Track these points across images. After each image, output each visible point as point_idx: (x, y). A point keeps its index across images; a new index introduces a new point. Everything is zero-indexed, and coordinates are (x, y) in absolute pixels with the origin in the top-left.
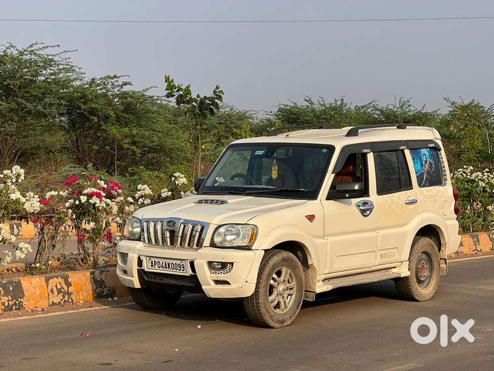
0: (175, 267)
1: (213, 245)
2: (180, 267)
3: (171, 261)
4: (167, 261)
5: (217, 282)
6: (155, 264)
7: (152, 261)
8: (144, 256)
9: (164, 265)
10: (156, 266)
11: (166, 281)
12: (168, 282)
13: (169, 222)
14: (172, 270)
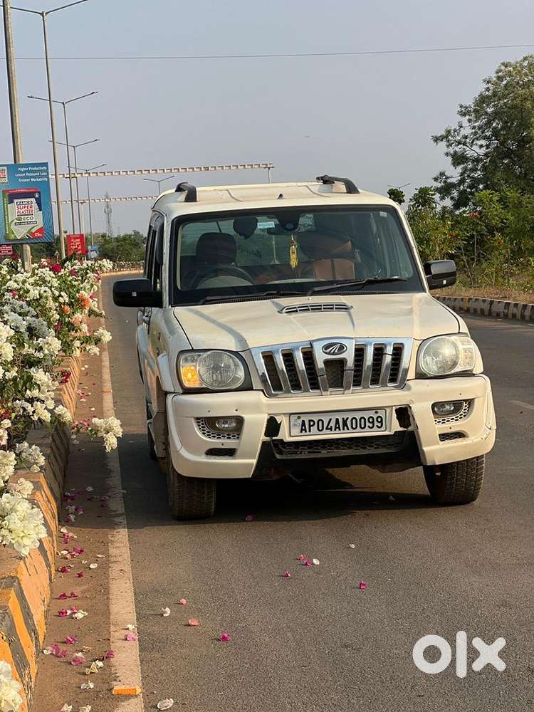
0: (360, 424)
1: (421, 376)
2: (373, 422)
3: (350, 416)
4: (340, 417)
5: (444, 437)
6: (310, 426)
7: (303, 422)
8: (284, 414)
9: (333, 424)
10: (314, 429)
11: (324, 453)
12: (329, 455)
13: (327, 347)
14: (351, 430)
